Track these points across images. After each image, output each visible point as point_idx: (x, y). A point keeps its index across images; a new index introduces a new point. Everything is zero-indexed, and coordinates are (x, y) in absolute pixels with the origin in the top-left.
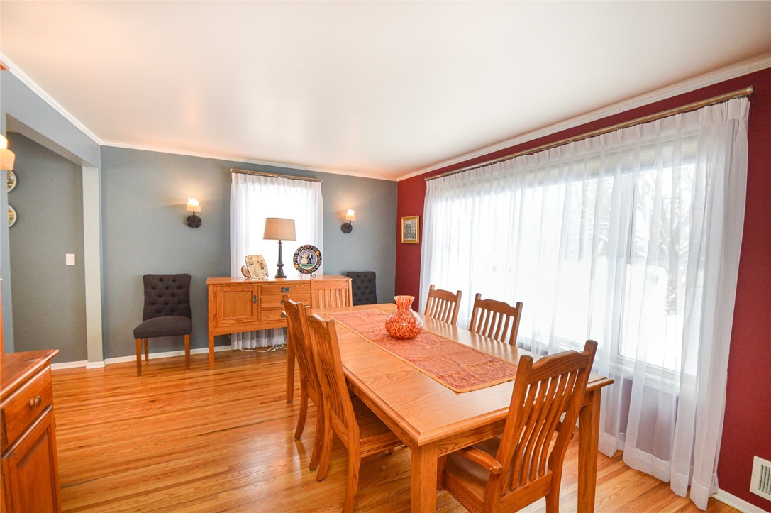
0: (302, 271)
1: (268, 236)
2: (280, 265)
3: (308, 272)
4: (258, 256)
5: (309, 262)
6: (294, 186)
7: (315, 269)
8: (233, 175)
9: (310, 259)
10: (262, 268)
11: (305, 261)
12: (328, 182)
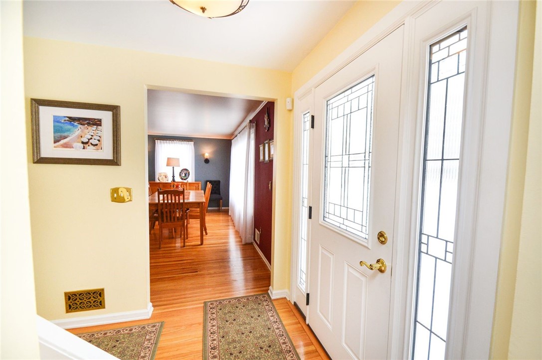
0: (182, 179)
1: (168, 165)
2: (173, 177)
3: (185, 179)
4: (165, 173)
5: (185, 175)
6: (181, 144)
7: (187, 178)
8: (156, 141)
9: (185, 174)
10: (166, 178)
11: (183, 175)
12: (197, 142)
